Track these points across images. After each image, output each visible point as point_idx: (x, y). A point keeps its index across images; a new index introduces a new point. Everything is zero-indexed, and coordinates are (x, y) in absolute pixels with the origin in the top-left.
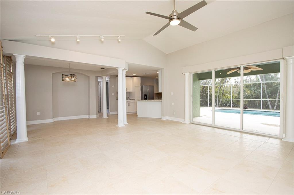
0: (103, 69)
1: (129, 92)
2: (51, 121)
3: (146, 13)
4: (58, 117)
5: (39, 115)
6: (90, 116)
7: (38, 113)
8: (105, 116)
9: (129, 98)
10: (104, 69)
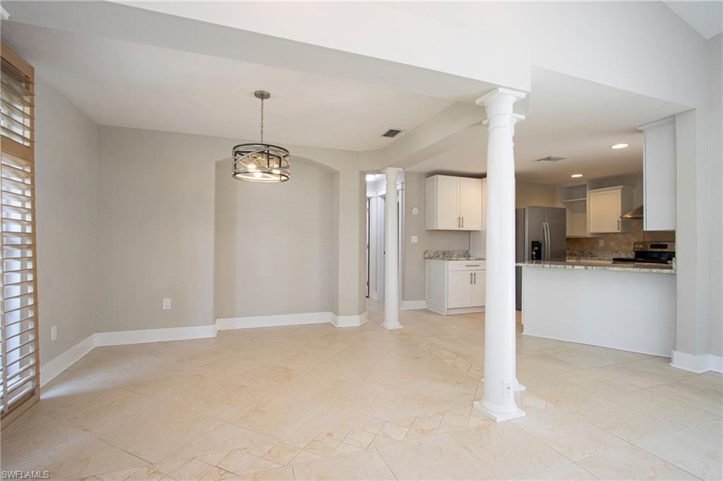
0: (389, 139)
1: (469, 231)
2: (206, 332)
4: (232, 315)
5: (169, 308)
6: (340, 317)
7: (167, 304)
8: (392, 322)
9: (467, 252)
10: (397, 137)
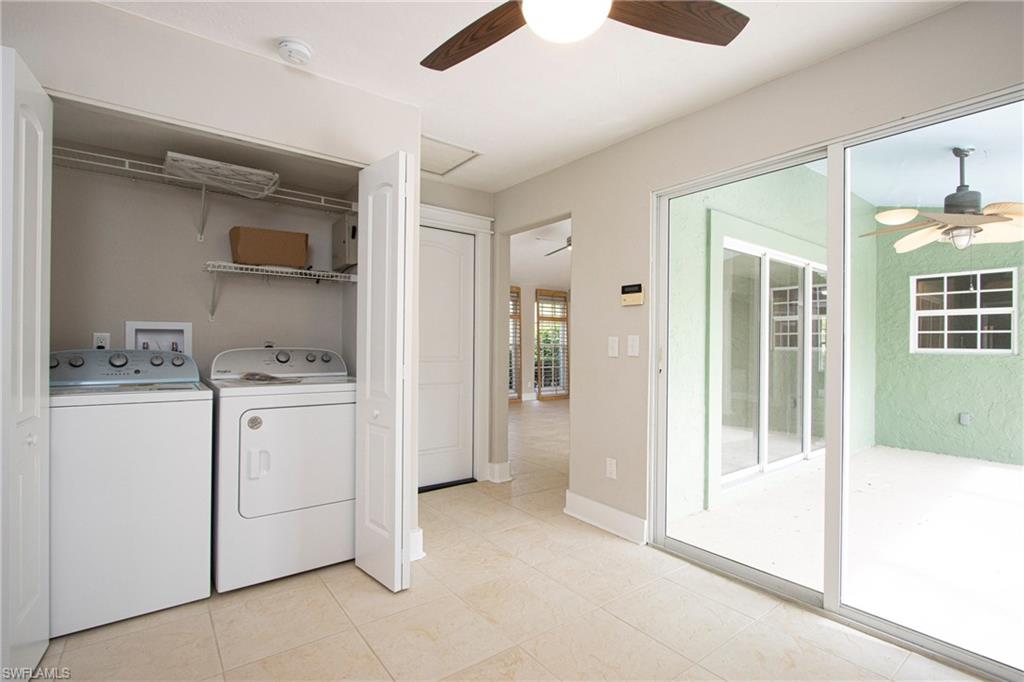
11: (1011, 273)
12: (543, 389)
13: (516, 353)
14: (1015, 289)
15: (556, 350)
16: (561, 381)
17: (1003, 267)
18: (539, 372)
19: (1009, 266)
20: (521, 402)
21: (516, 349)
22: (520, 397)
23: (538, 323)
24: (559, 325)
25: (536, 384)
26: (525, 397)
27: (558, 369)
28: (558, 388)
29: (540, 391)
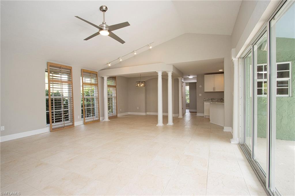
3: (84, 40)
7: (137, 107)
11: (289, 64)
12: (86, 118)
13: (70, 101)
14: (290, 70)
15: (93, 99)
16: (96, 114)
17: (287, 61)
18: (84, 110)
19: (289, 61)
20: (74, 126)
21: (70, 99)
22: (73, 125)
23: (83, 86)
24: (93, 88)
25: (82, 116)
26: (76, 124)
27: (94, 108)
28: (94, 117)
29: (84, 120)
